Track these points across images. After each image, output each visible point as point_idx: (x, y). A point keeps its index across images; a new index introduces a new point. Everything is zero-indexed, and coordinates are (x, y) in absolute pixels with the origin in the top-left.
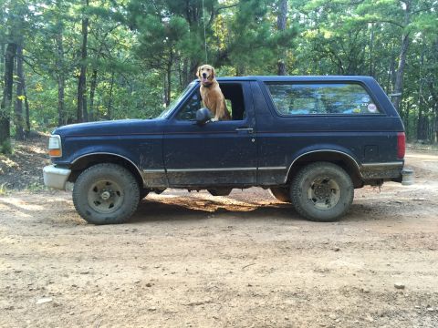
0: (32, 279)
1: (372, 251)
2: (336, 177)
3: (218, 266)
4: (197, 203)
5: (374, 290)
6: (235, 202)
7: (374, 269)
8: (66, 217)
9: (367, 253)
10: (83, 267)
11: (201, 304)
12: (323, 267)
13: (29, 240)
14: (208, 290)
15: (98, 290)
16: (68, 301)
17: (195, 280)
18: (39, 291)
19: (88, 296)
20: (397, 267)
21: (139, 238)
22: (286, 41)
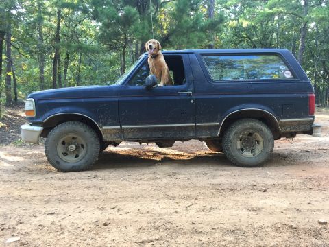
0: (5, 219)
1: (294, 192)
2: (260, 131)
3: (165, 206)
4: (147, 153)
5: (301, 226)
6: (177, 153)
7: (298, 207)
8: (40, 166)
9: (290, 193)
10: (50, 208)
11: (151, 241)
12: (254, 205)
13: (8, 186)
14: (157, 228)
15: (61, 230)
16: (34, 239)
17: (145, 219)
18: (10, 231)
19: (52, 235)
20: (317, 205)
21: (99, 182)
22: (215, 26)
